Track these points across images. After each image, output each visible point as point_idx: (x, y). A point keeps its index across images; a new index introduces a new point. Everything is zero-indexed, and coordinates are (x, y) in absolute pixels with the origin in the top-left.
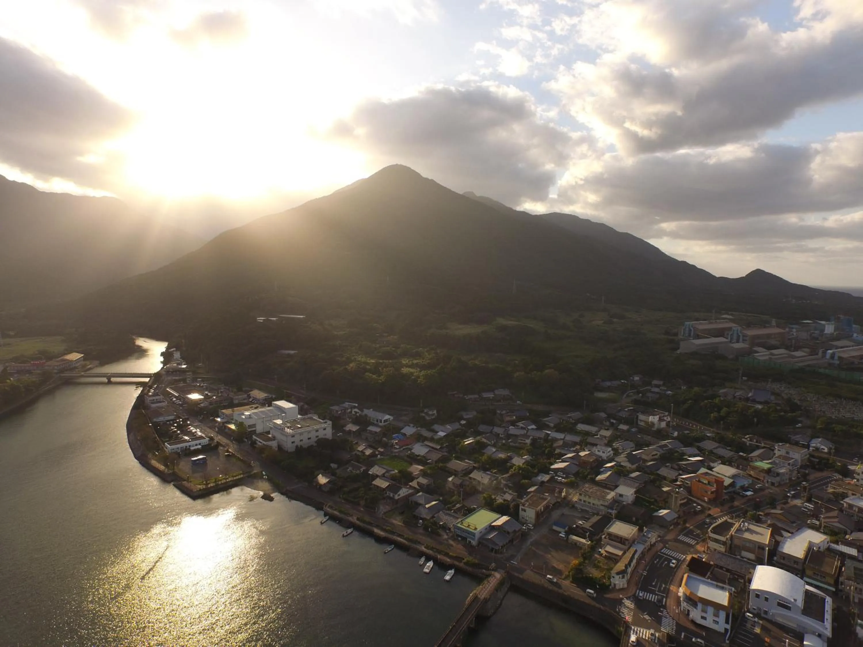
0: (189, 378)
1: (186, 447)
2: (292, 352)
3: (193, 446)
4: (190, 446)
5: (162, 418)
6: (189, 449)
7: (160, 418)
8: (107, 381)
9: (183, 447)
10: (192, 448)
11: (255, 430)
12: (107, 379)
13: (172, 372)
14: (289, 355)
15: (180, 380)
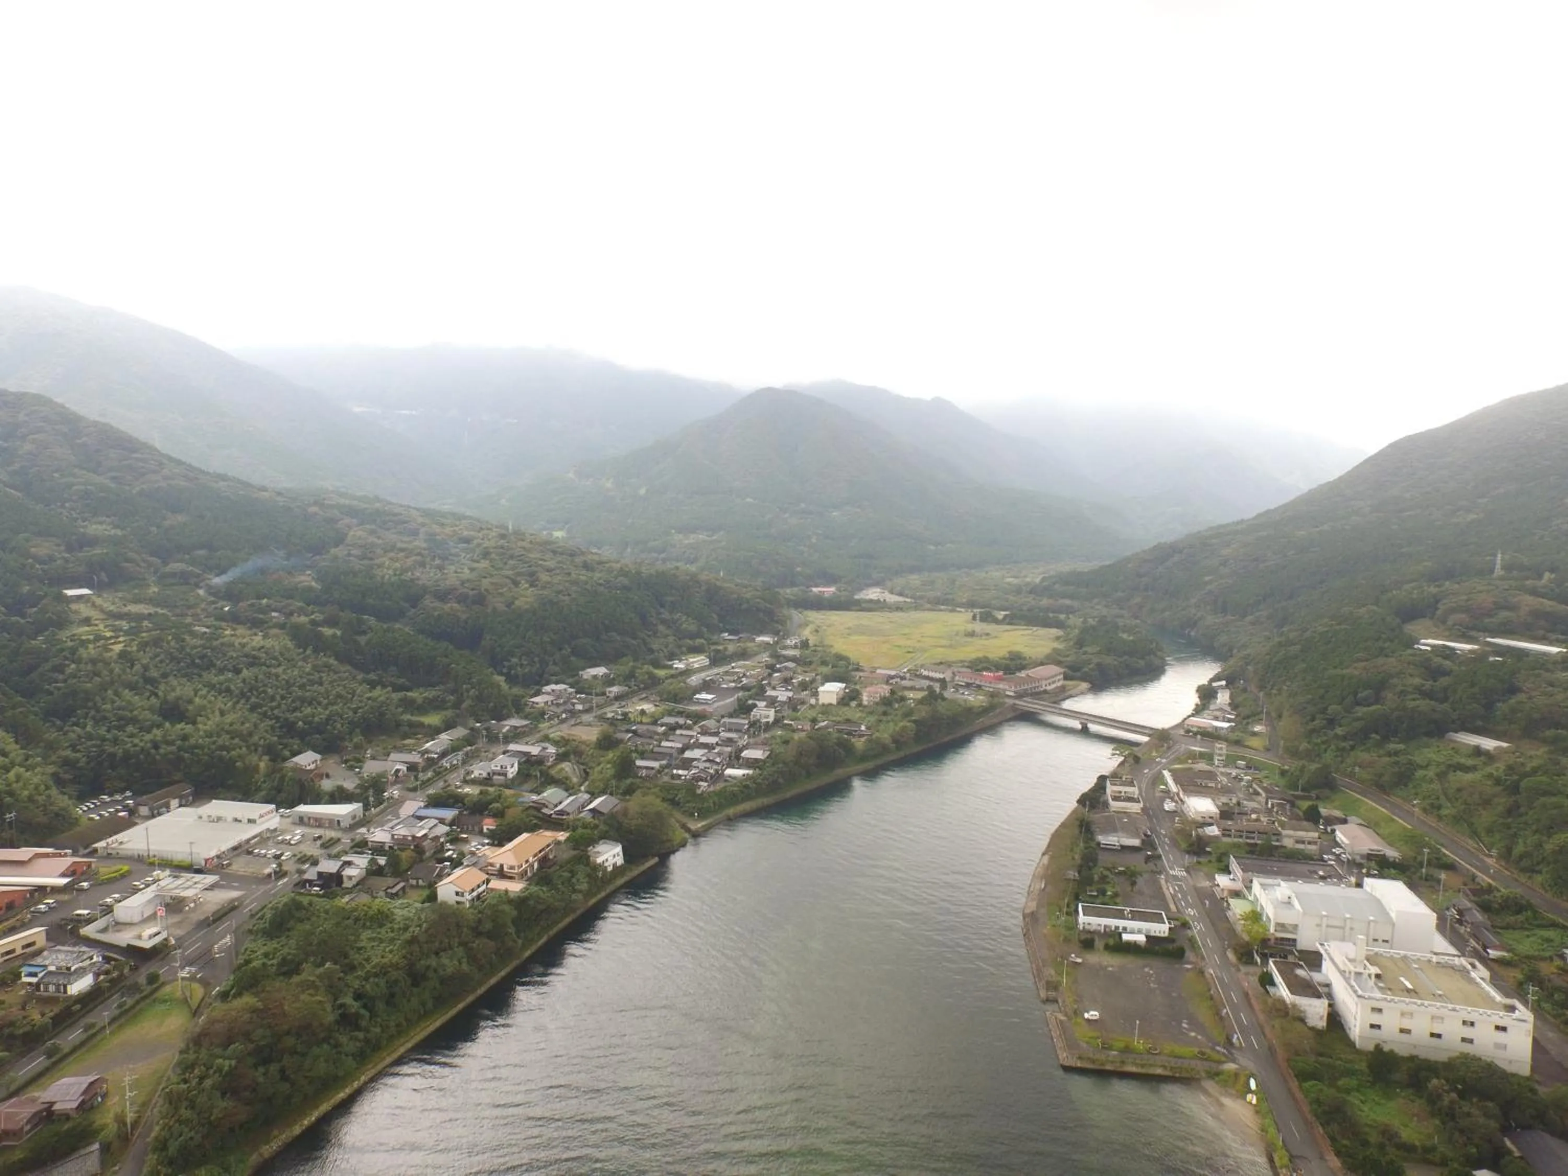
0: (1220, 755)
1: (1117, 928)
2: (1489, 744)
3: (1132, 932)
4: (1125, 929)
5: (1116, 839)
6: (1120, 934)
7: (1111, 838)
8: (1080, 727)
9: (1110, 927)
10: (1125, 937)
11: (1295, 940)
12: (1081, 723)
13: (1196, 734)
14: (1478, 751)
15: (1202, 756)
